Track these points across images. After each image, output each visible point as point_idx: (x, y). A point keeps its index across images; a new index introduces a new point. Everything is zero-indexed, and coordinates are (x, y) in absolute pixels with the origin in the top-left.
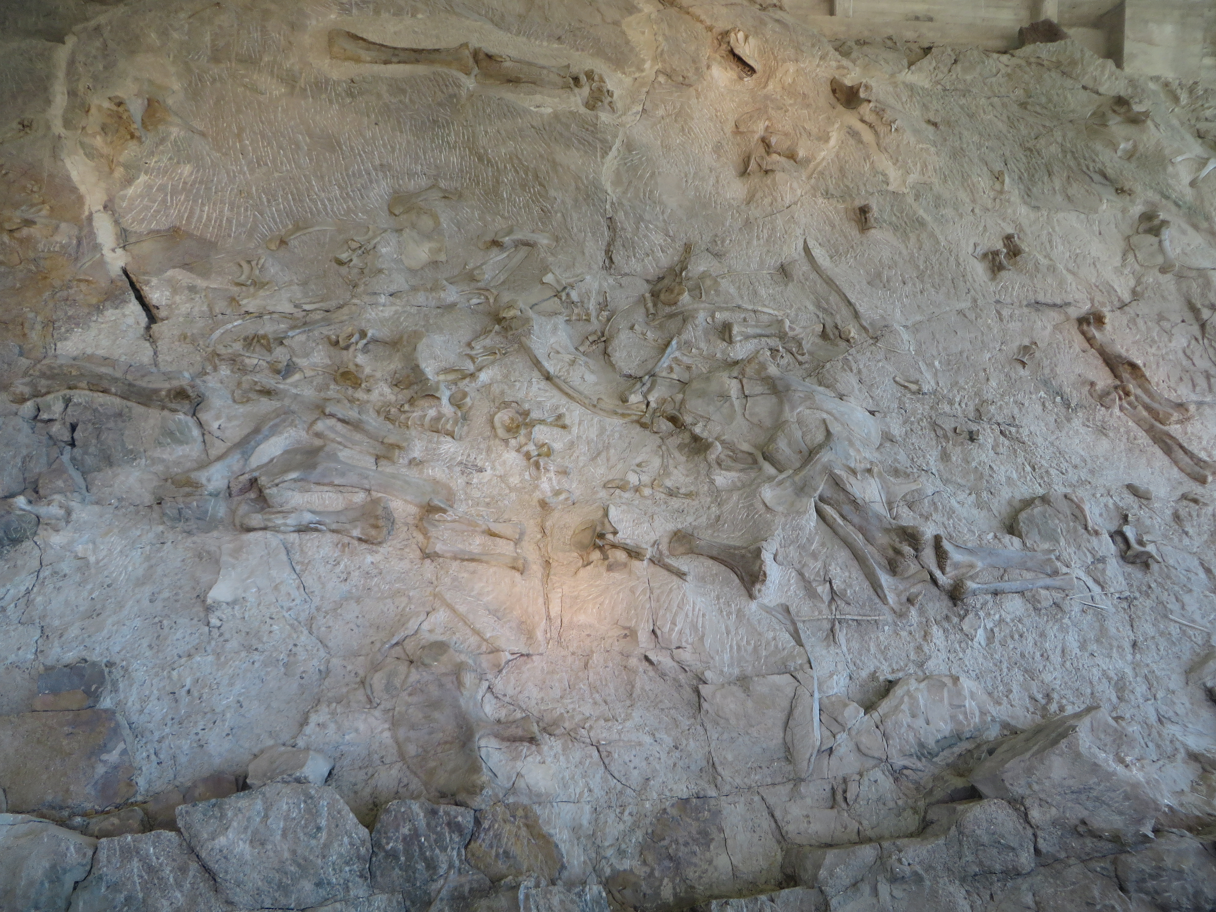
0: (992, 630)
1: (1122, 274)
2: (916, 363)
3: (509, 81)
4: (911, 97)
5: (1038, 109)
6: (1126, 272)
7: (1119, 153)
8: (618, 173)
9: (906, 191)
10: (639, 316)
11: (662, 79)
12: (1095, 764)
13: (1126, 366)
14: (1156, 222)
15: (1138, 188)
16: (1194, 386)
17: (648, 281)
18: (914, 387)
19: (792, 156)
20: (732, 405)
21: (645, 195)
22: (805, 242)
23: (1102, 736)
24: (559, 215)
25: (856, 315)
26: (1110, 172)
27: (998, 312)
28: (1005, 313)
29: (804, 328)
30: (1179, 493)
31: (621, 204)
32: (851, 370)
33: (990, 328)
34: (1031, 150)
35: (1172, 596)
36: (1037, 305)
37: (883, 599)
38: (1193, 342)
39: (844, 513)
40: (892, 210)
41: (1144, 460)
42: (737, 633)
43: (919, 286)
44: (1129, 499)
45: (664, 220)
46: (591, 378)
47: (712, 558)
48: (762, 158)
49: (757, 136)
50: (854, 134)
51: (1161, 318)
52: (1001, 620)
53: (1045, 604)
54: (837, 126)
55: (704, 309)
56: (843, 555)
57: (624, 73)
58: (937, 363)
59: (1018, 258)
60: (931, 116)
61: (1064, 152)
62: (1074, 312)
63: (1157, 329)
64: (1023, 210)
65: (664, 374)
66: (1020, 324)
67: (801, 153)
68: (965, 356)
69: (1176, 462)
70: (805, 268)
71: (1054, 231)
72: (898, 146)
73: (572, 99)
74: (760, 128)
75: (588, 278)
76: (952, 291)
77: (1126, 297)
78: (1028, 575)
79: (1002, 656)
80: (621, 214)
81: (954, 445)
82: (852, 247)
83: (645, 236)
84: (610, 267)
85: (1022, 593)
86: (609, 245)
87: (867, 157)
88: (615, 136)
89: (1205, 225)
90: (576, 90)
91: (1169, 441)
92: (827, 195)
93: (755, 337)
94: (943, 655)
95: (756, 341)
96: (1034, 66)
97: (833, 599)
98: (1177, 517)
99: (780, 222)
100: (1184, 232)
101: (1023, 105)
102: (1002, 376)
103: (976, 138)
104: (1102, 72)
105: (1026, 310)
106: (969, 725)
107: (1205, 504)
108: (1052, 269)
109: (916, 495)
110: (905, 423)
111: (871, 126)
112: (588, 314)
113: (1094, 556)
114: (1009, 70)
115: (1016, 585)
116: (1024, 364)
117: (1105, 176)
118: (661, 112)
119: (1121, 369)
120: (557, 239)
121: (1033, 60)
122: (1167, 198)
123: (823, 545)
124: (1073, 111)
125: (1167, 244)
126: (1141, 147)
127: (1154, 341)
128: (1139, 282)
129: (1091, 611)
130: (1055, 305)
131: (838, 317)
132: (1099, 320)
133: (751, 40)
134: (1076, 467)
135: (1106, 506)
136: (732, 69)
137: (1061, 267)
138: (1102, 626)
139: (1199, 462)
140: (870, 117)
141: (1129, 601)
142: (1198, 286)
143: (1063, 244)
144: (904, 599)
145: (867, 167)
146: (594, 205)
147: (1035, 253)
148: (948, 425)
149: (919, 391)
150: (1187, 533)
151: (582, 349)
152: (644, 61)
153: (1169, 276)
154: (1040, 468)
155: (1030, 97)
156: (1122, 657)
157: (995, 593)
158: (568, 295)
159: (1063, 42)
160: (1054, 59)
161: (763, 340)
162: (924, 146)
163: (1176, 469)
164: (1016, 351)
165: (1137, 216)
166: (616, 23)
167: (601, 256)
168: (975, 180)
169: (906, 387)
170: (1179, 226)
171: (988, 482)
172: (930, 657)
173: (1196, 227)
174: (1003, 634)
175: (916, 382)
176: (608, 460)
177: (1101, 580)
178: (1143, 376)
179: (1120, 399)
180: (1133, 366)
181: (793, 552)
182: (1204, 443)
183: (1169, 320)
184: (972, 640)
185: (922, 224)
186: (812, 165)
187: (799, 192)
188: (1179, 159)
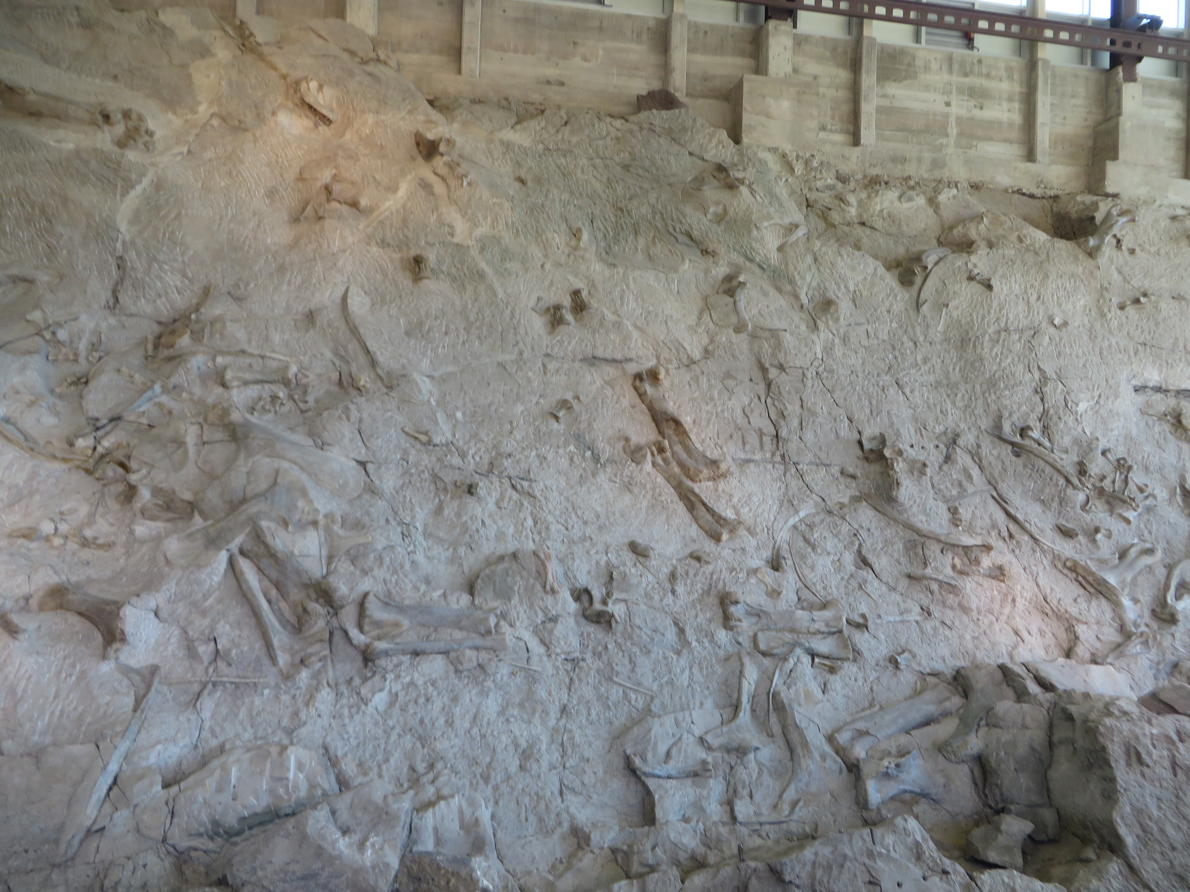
0: (396, 694)
1: (696, 332)
2: (434, 414)
3: (31, 114)
4: (504, 154)
5: (641, 172)
6: (700, 330)
7: (709, 216)
8: (137, 213)
9: (470, 243)
10: (136, 359)
11: (215, 122)
12: (320, 847)
13: (671, 422)
14: (735, 283)
15: (722, 250)
16: (744, 444)
17: (159, 323)
18: (424, 438)
19: (354, 204)
20: (186, 452)
21: (164, 234)
22: (347, 290)
23: (359, 814)
24: (65, 252)
25: (373, 363)
26: (695, 233)
27: (544, 365)
28: (552, 366)
29: (319, 375)
30: (688, 551)
31: (133, 243)
32: (348, 419)
33: (529, 380)
34: (622, 210)
35: (627, 657)
36: (593, 361)
37: (273, 660)
38: (756, 400)
39: (262, 567)
40: (453, 261)
41: (664, 517)
42: (67, 697)
43: (463, 337)
44: (629, 557)
45: (184, 262)
46: (49, 420)
47: (81, 614)
48: (321, 205)
49: (319, 184)
50: (426, 186)
51: (728, 375)
52: (412, 683)
53: (466, 665)
54: (409, 177)
55: (203, 353)
56: (237, 612)
57: (176, 114)
58: (459, 415)
59: (584, 313)
60: (523, 174)
61: (654, 213)
62: (632, 368)
63: (721, 386)
64: (597, 268)
65: (132, 418)
66: (566, 378)
67: (364, 202)
68: (493, 408)
69: (696, 519)
70: (332, 316)
71: (628, 287)
72: (469, 199)
73: (100, 135)
74: (326, 176)
75: (84, 317)
76: (499, 343)
77: (697, 355)
78: (458, 635)
79: (398, 721)
80: (133, 254)
81: (452, 498)
82: (400, 297)
83: (159, 277)
84: (114, 307)
85: (446, 653)
86: (117, 284)
87: (435, 209)
88: (142, 175)
89: (789, 288)
90: (106, 128)
91: (693, 498)
92: (383, 244)
93: (257, 382)
94: (325, 721)
95: (258, 387)
96: (645, 132)
97: (215, 660)
98: (673, 577)
99: (319, 268)
100: (765, 294)
101: (626, 167)
102: (531, 430)
103: (565, 197)
104: (710, 141)
105: (577, 364)
106: (290, 799)
107: (708, 563)
108: (618, 325)
109: (362, 549)
110: (403, 474)
111: (443, 179)
112: (76, 355)
113: (546, 615)
114: (619, 134)
115: (441, 645)
116: (557, 418)
117: (691, 237)
118: (209, 154)
119: (664, 425)
120: (62, 277)
121: (645, 126)
122: (751, 260)
123: (220, 601)
124: (674, 175)
125: (741, 305)
126: (731, 212)
127: (712, 399)
128: (712, 341)
129: (523, 673)
130: (614, 361)
131: (354, 365)
132: (653, 376)
133: (326, 89)
134: (585, 523)
135: (597, 563)
136: (307, 117)
137: (628, 324)
138: (530, 688)
139: (720, 519)
140: (443, 170)
141: (575, 662)
142: (770, 346)
143: (636, 301)
144: (297, 659)
145: (433, 218)
146: (103, 243)
147: (605, 310)
148: (448, 477)
149: (429, 442)
150: (673, 592)
151: (58, 390)
152: (200, 103)
153: (743, 336)
154: (542, 523)
155: (634, 160)
156: (544, 722)
157: (416, 654)
158: (54, 333)
159: (677, 111)
160: (666, 126)
161: (267, 386)
162: (499, 201)
163: (695, 526)
164: (554, 404)
165: (720, 278)
166: (184, 66)
167: (105, 295)
168: (549, 236)
169: (416, 438)
170: (762, 288)
171: (470, 536)
172: (305, 723)
173: (779, 290)
174: (408, 698)
175: (426, 433)
176: (28, 507)
177: (547, 641)
178: (685, 433)
179: (653, 454)
180: (677, 423)
181: (181, 608)
182: (736, 500)
183: (735, 379)
184: (366, 705)
185: (482, 276)
186: (374, 215)
187: (350, 240)
188: (766, 224)
